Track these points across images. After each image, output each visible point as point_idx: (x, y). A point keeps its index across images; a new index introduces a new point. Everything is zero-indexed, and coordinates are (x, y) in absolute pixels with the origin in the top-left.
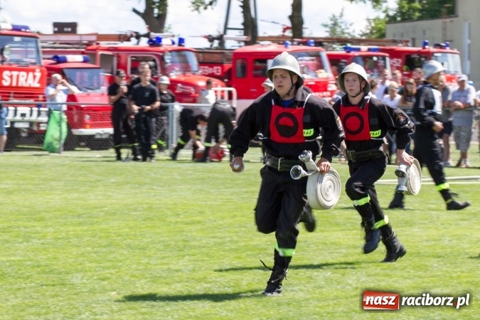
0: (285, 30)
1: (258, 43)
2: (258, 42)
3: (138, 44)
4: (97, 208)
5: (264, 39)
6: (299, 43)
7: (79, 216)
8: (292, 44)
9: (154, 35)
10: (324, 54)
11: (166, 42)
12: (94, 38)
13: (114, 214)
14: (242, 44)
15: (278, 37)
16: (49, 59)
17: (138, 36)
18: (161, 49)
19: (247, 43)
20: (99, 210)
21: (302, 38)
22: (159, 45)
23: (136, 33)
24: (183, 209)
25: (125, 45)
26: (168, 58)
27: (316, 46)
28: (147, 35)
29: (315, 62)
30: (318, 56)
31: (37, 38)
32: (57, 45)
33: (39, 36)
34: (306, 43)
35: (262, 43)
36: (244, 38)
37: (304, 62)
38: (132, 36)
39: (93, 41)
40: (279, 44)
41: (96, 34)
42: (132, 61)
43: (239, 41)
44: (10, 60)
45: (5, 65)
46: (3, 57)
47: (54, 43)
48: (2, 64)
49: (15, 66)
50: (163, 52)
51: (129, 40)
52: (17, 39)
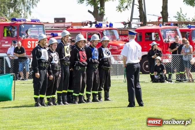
0: (159, 19)
1: (147, 25)
2: (147, 24)
3: (91, 27)
4: (68, 112)
5: (150, 23)
6: (166, 25)
7: (59, 117)
8: (163, 25)
9: (98, 23)
10: (178, 30)
11: (104, 26)
12: (70, 25)
13: (77, 115)
14: (139, 26)
15: (156, 22)
16: (49, 35)
17: (91, 23)
18: (102, 29)
19: (141, 25)
20: (69, 113)
21: (168, 22)
22: (101, 27)
23: (90, 22)
25: (85, 27)
26: (105, 33)
27: (174, 26)
28: (95, 23)
29: (174, 33)
30: (175, 30)
31: (43, 25)
32: (53, 28)
34: (169, 25)
35: (149, 25)
36: (140, 23)
37: (169, 33)
38: (88, 23)
39: (70, 26)
40: (156, 25)
41: (71, 23)
42: (88, 35)
43: (138, 25)
44: (31, 36)
45: (28, 38)
46: (27, 34)
47: (52, 28)
48: (27, 38)
49: (33, 39)
50: (103, 30)
51: (87, 25)
52: (34, 26)
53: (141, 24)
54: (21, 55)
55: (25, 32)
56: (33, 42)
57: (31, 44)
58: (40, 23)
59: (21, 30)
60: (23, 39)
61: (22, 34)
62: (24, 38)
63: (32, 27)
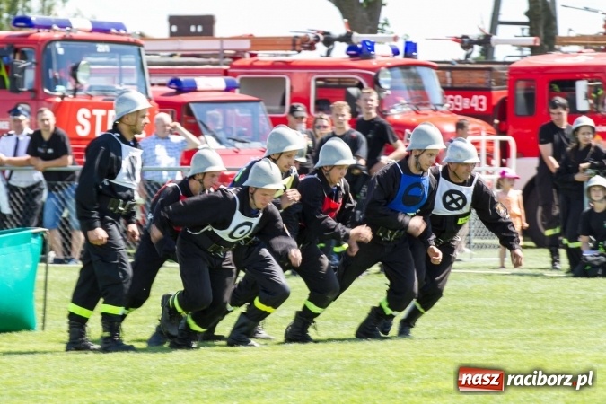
1: (559, 50)
2: (556, 47)
3: (328, 54)
5: (569, 41)
7: (223, 381)
9: (358, 38)
11: (382, 51)
12: (246, 45)
13: (289, 377)
14: (527, 51)
16: (160, 85)
17: (329, 41)
18: (373, 63)
19: (535, 50)
22: (369, 57)
23: (326, 34)
24: (418, 367)
25: (305, 56)
26: (385, 80)
28: (346, 38)
31: (140, 45)
32: (176, 59)
33: (142, 42)
35: (565, 49)
36: (531, 40)
38: (317, 40)
39: (245, 51)
40: (597, 50)
41: (250, 37)
42: (318, 87)
43: (521, 47)
44: (90, 89)
45: (81, 98)
46: (77, 82)
47: (172, 56)
48: (75, 95)
49: (99, 99)
50: (376, 69)
51: (311, 47)
52: (102, 48)
53: (532, 43)
54: (53, 165)
55: (65, 74)
56: (99, 113)
57: (92, 120)
58: (124, 39)
59: (50, 66)
60: (59, 100)
61: (57, 82)
62: (62, 97)
63: (94, 52)
